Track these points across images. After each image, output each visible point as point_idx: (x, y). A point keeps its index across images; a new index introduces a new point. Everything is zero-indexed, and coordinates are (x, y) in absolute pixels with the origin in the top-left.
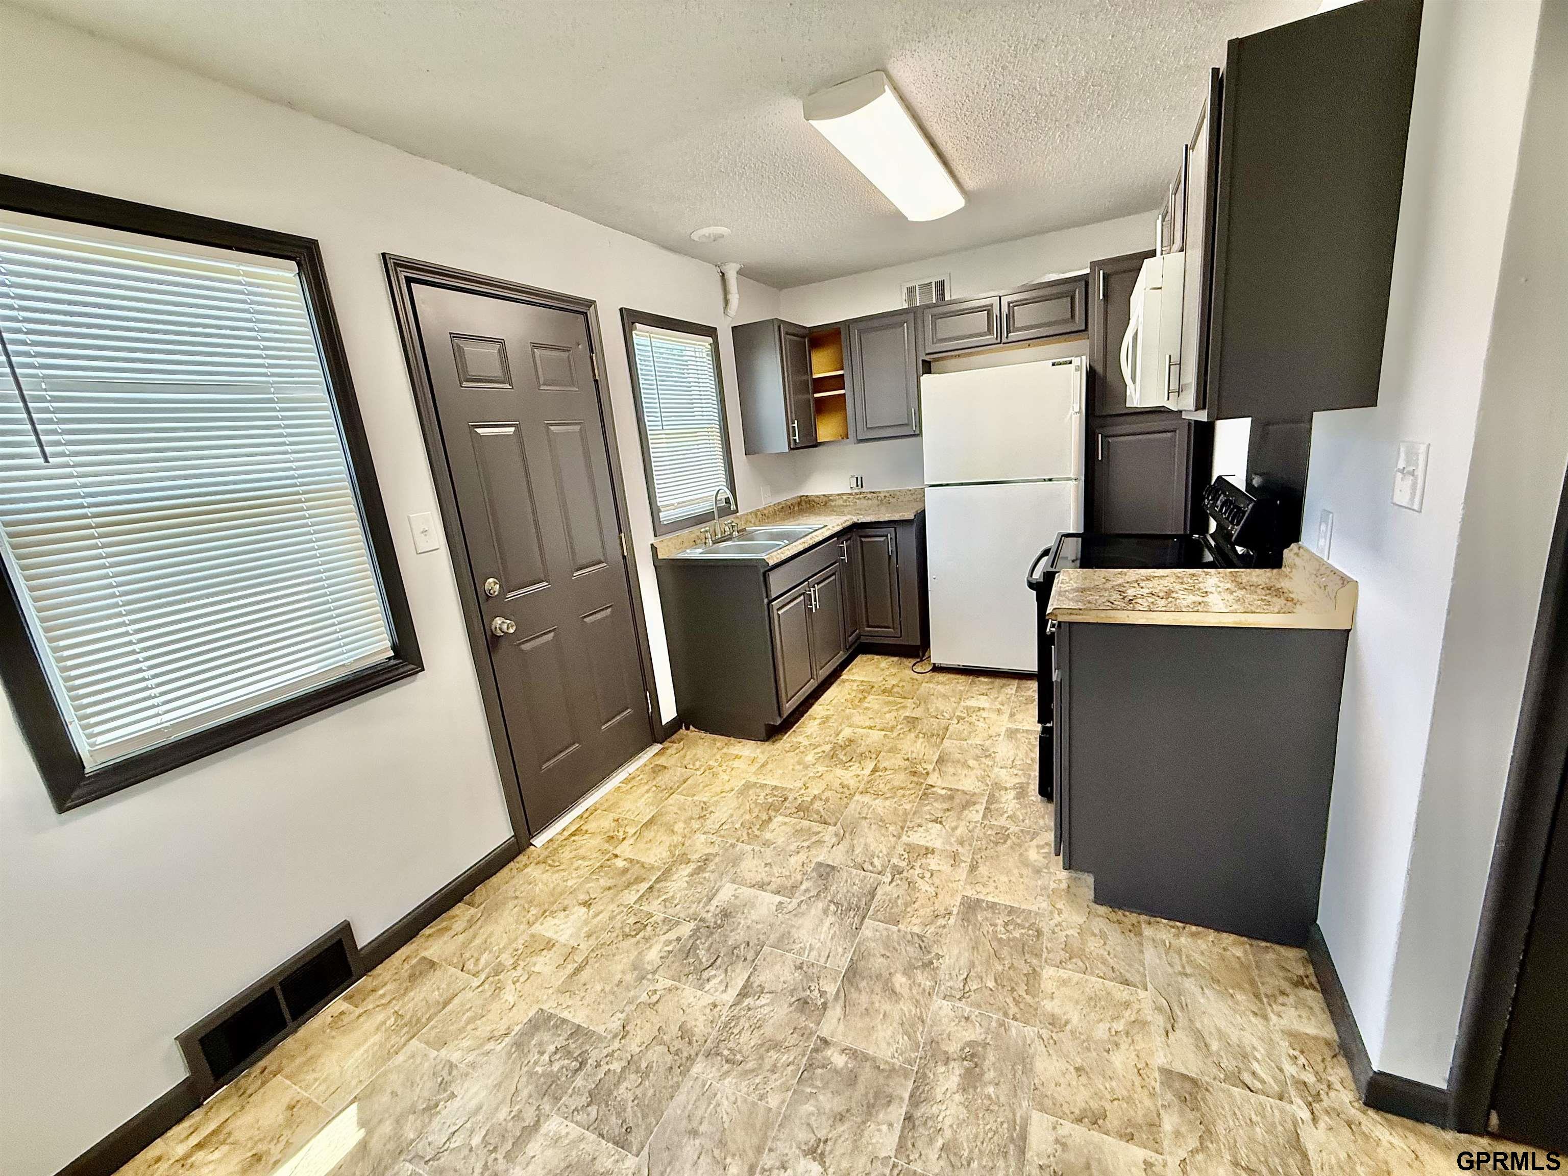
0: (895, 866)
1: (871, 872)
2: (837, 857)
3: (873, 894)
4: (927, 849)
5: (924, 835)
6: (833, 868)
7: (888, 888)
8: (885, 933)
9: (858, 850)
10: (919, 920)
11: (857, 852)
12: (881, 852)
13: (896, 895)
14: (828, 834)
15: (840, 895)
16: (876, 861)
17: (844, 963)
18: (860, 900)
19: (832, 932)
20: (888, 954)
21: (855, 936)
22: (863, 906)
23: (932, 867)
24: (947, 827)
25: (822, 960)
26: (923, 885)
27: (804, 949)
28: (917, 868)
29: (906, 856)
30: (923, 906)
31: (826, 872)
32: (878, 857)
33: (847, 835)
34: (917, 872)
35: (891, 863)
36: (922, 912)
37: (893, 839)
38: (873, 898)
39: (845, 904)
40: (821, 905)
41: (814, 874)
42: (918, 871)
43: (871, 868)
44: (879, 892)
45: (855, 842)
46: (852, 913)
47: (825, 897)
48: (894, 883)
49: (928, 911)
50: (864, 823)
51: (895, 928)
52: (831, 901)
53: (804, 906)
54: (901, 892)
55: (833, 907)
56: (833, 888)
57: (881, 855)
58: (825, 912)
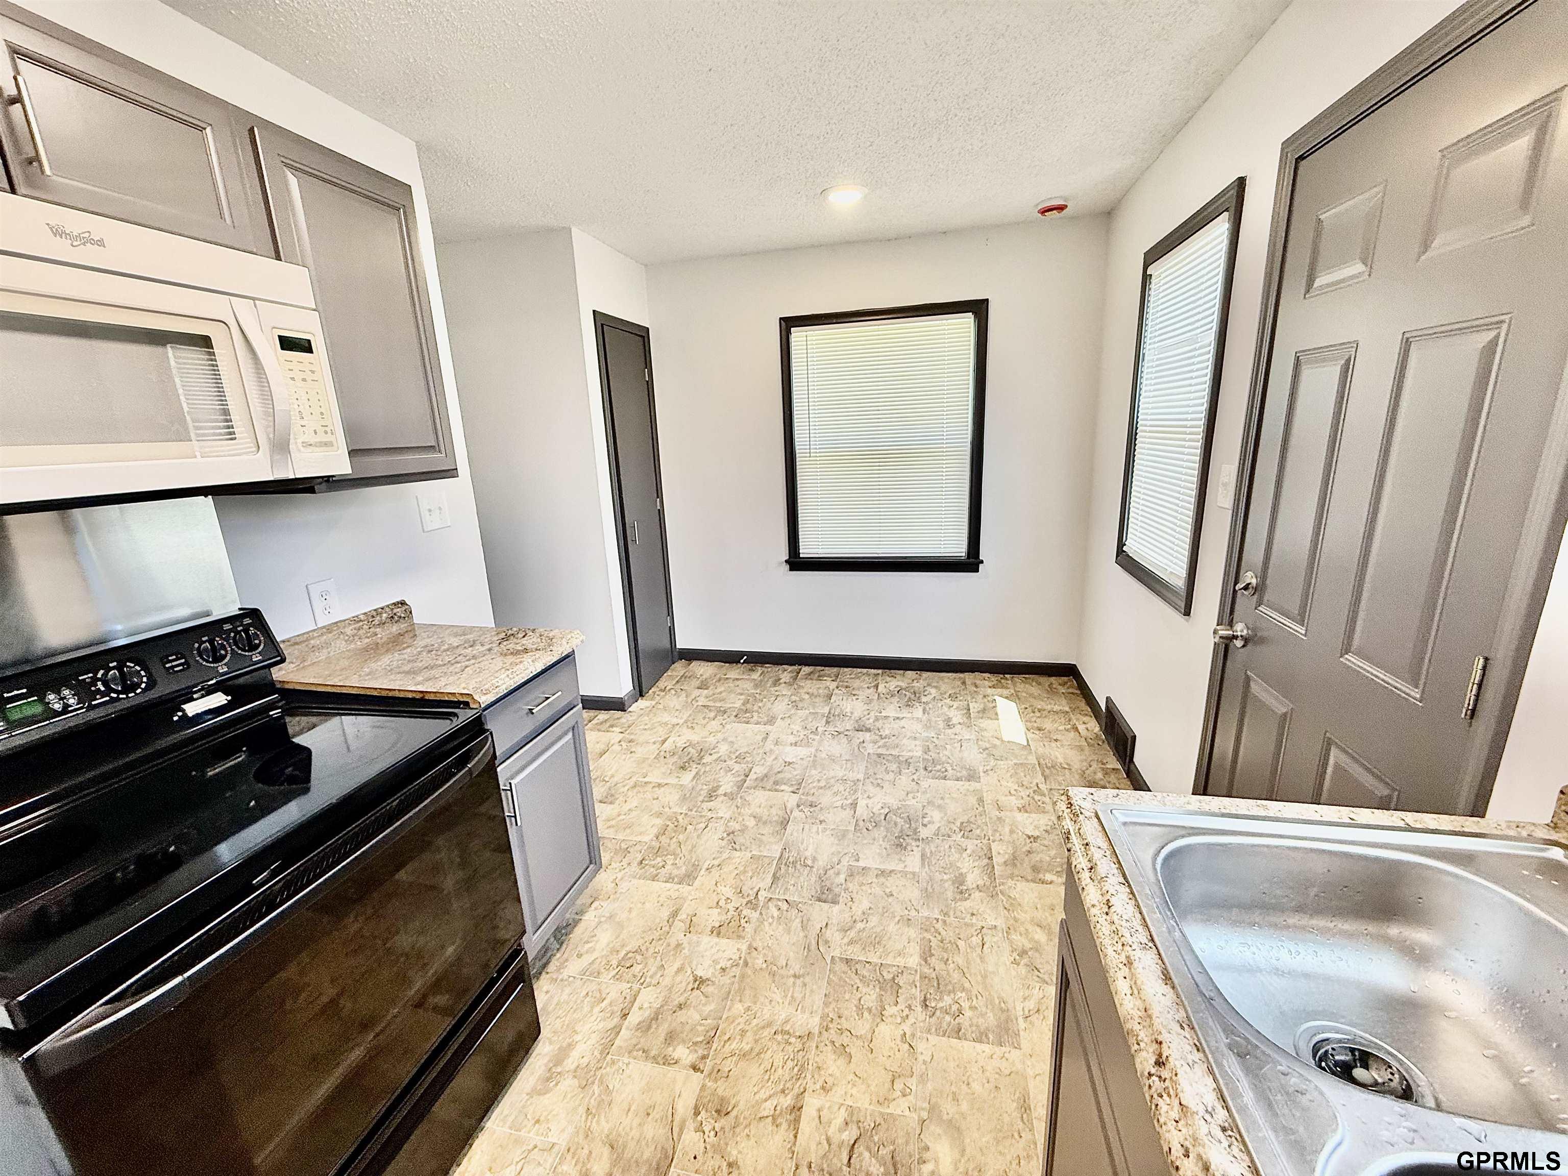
0: (754, 909)
1: (779, 900)
2: (819, 913)
3: (775, 878)
4: (719, 934)
5: (720, 954)
6: (819, 900)
7: (761, 885)
8: (762, 848)
9: (797, 923)
10: (734, 861)
11: (798, 920)
12: (770, 924)
13: (754, 878)
14: (838, 945)
15: (806, 872)
16: (776, 913)
17: (790, 828)
18: (787, 871)
19: (805, 844)
20: (759, 836)
21: (785, 844)
22: (783, 866)
23: (716, 911)
24: (689, 972)
25: (807, 827)
26: (727, 891)
27: (823, 832)
28: (732, 909)
29: (743, 921)
30: (731, 872)
31: (826, 895)
32: (773, 917)
33: (814, 943)
34: (733, 904)
35: (758, 912)
36: (731, 867)
37: (758, 944)
38: (774, 875)
39: (798, 866)
40: (820, 863)
41: (837, 890)
42: (731, 906)
43: (780, 903)
44: (769, 880)
45: (802, 934)
46: (791, 859)
47: (818, 870)
48: (755, 890)
49: (725, 869)
50: (796, 968)
51: (754, 853)
52: (812, 867)
53: (836, 860)
54: (749, 883)
55: (809, 862)
56: (813, 879)
57: (771, 920)
58: (814, 859)
